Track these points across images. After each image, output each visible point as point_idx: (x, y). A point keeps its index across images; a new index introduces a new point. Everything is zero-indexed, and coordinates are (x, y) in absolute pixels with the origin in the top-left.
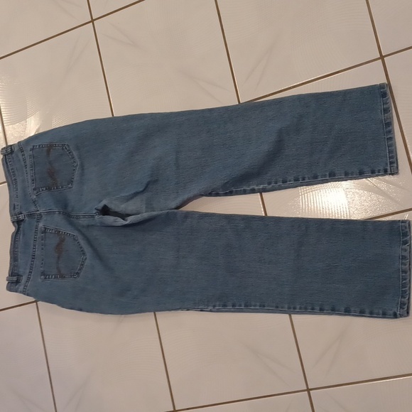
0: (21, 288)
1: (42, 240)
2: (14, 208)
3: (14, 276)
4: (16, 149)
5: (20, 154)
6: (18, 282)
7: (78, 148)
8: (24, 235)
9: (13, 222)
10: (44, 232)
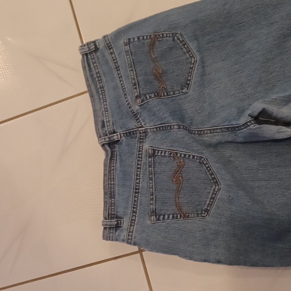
0: (124, 234)
1: (150, 166)
2: (103, 126)
3: (112, 218)
4: (101, 46)
5: (107, 53)
6: (118, 227)
7: (196, 38)
8: (121, 161)
9: (103, 146)
10: (153, 155)
